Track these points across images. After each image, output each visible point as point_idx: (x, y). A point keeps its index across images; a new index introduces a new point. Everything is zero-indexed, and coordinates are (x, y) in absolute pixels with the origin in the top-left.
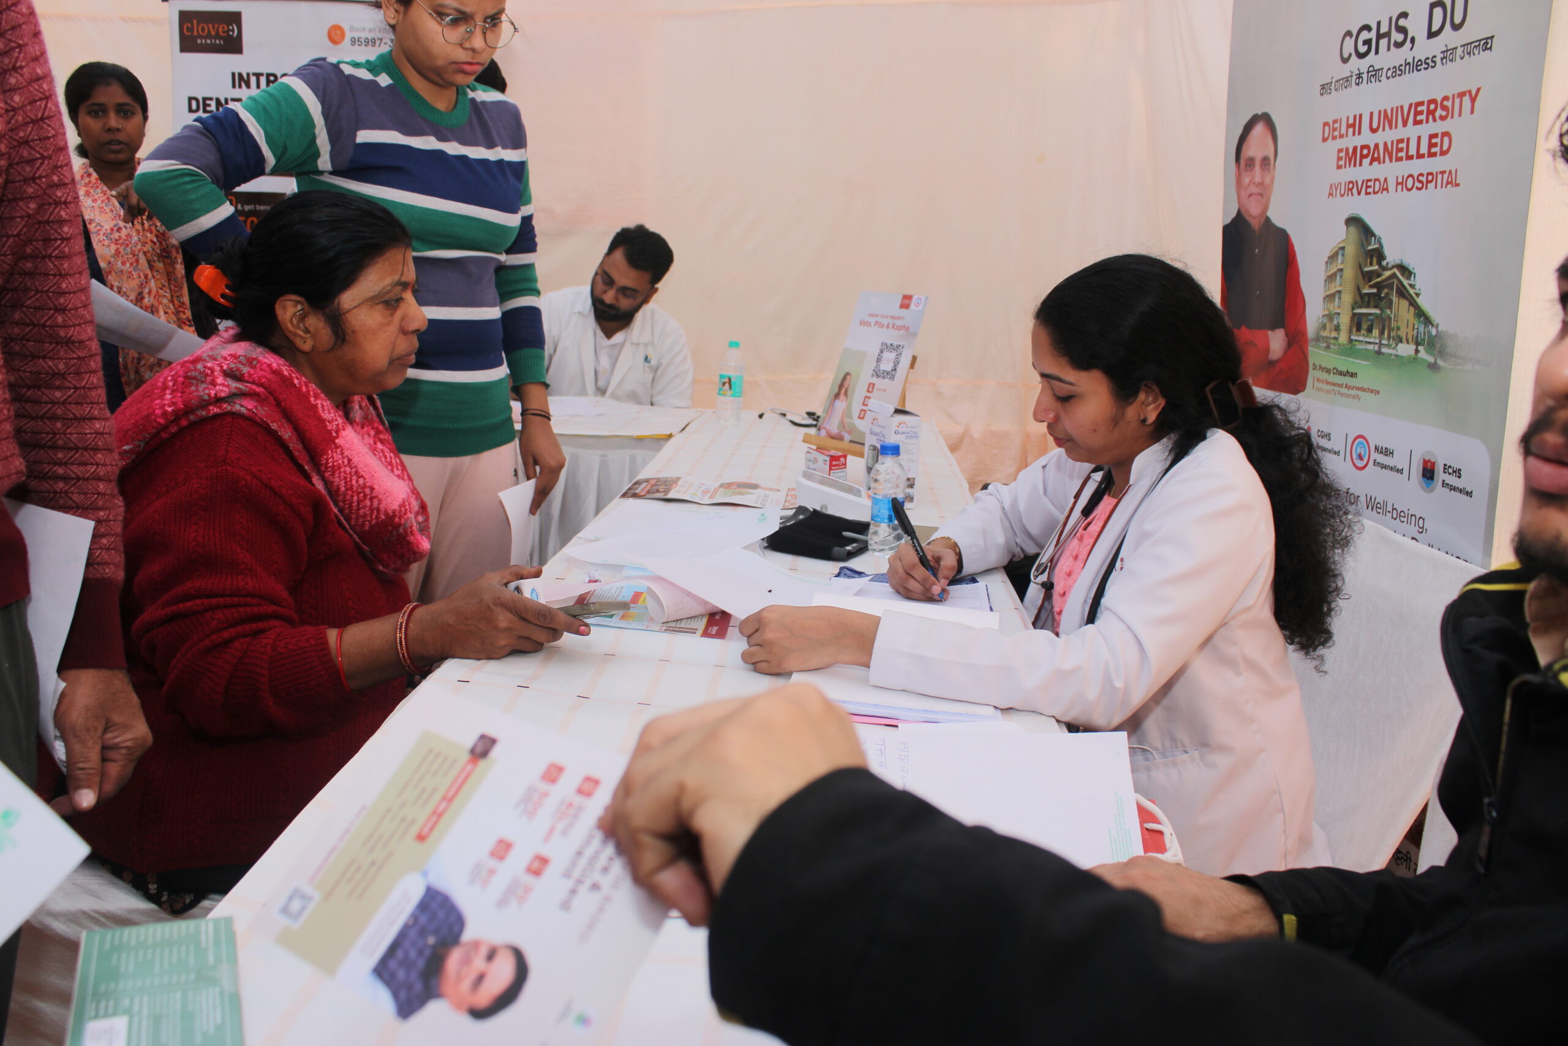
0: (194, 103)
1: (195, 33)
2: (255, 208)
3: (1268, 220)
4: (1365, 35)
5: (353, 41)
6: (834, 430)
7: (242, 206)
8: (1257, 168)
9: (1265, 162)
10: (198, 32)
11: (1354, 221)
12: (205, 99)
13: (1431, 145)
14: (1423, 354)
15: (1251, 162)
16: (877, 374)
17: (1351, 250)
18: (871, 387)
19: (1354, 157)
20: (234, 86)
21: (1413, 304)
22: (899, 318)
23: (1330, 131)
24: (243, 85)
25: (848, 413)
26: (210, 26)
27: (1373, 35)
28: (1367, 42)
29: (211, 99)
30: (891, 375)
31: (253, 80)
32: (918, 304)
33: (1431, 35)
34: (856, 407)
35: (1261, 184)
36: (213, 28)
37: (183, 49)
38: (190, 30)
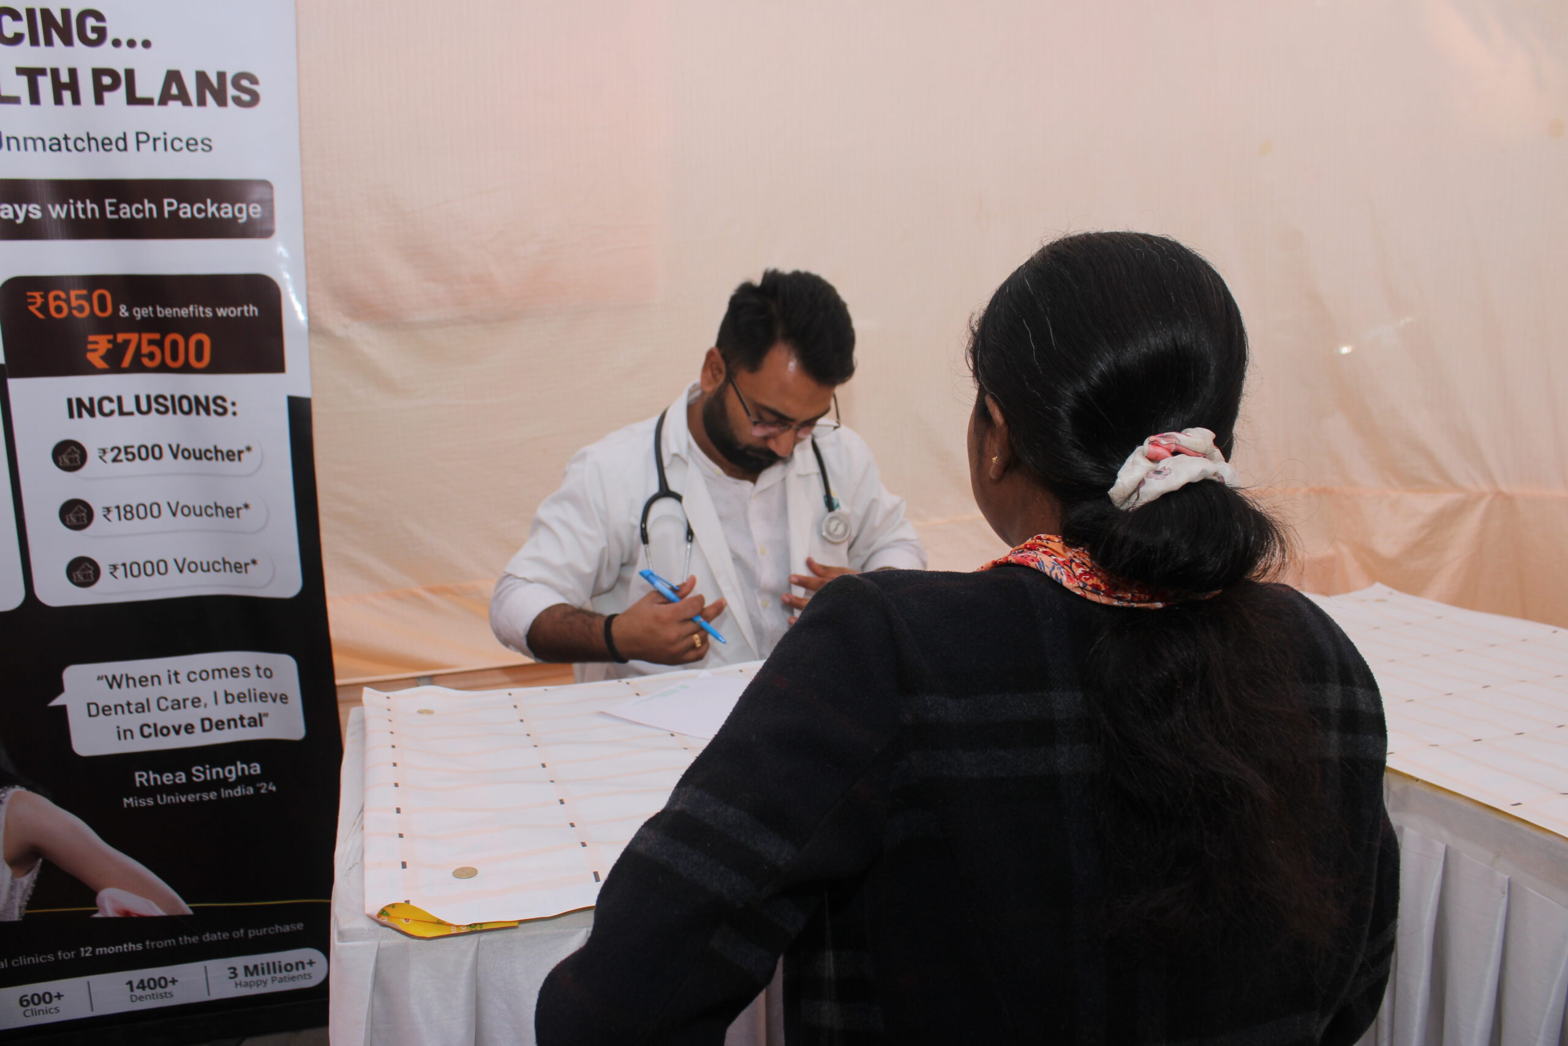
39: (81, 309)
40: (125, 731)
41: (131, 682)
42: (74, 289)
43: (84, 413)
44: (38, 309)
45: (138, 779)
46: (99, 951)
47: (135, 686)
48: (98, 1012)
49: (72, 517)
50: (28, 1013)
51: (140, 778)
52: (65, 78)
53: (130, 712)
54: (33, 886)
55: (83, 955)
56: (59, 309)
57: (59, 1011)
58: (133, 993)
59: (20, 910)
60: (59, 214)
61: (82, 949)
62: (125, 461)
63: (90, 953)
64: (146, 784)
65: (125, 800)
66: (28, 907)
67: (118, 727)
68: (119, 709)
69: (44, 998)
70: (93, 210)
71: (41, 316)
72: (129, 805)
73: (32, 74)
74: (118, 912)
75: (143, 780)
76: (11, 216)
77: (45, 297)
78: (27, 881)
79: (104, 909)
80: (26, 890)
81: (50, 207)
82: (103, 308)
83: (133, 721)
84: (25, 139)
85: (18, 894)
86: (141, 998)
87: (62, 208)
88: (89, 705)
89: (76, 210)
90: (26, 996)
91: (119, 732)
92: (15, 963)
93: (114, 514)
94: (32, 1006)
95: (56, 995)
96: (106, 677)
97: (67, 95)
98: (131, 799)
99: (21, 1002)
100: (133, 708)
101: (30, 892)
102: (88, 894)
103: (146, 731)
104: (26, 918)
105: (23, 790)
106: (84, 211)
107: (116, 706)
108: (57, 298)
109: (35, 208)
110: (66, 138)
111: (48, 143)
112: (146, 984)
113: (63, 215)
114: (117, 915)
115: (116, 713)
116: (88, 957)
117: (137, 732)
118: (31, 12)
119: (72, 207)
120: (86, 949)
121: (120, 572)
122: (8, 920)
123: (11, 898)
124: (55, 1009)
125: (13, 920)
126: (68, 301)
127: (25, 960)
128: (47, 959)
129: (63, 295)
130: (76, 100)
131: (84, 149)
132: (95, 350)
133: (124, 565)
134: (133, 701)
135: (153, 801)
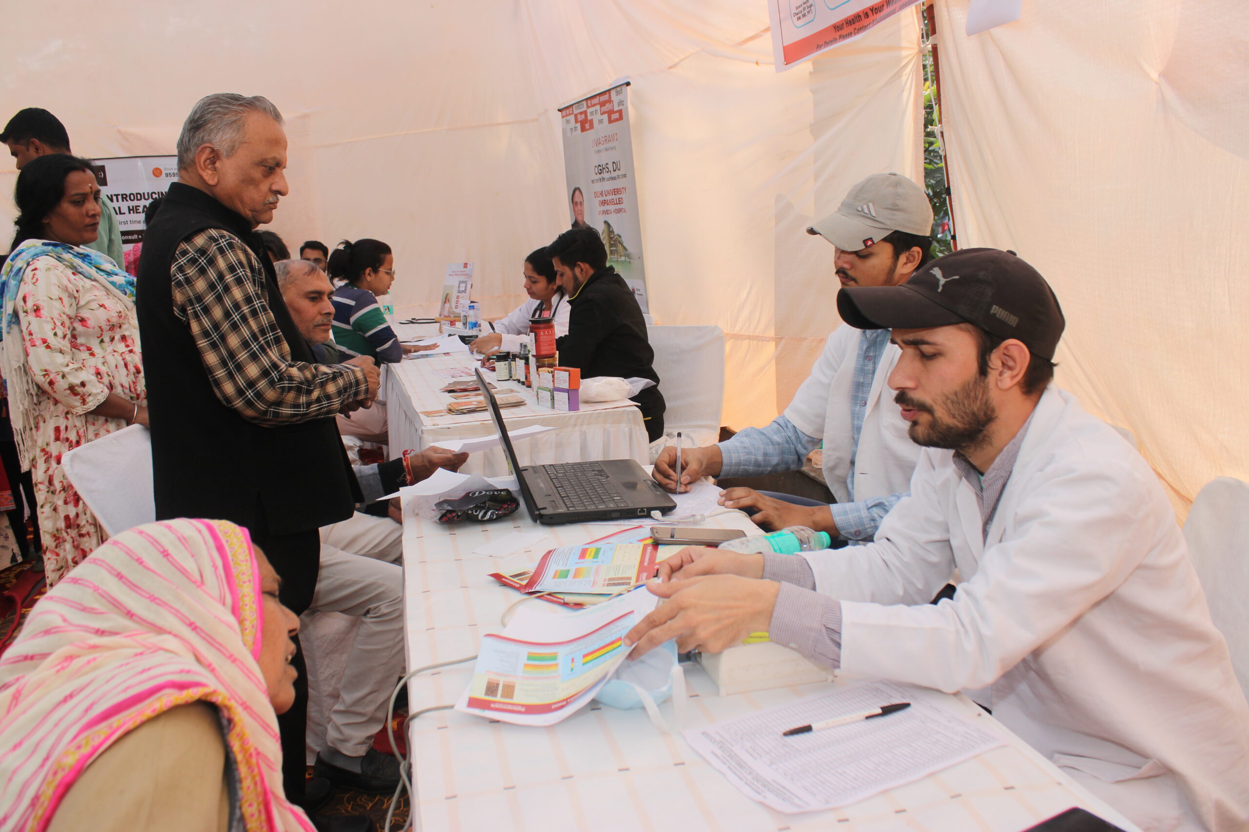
3: (584, 222)
4: (600, 168)
5: (167, 175)
6: (447, 314)
8: (579, 205)
9: (581, 203)
11: (606, 222)
13: (619, 201)
14: (627, 259)
15: (576, 203)
16: (459, 292)
17: (606, 231)
18: (458, 297)
19: (604, 203)
21: (622, 245)
22: (464, 271)
23: (596, 195)
25: (451, 307)
27: (601, 168)
28: (601, 170)
30: (465, 291)
31: (115, 198)
32: (470, 266)
33: (614, 171)
34: (454, 304)
35: (581, 210)
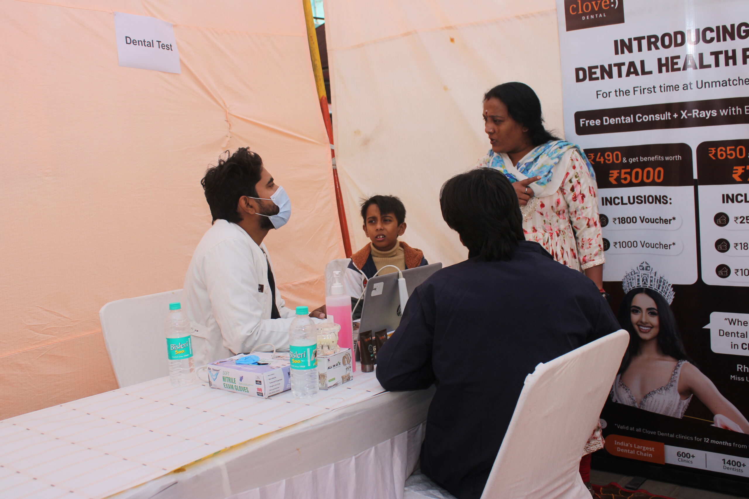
0: (581, 73)
1: (580, 12)
2: (639, 159)
7: (627, 159)
10: (582, 10)
12: (590, 68)
20: (617, 53)
24: (626, 50)
26: (594, 3)
29: (596, 67)
31: (635, 44)
36: (596, 4)
37: (569, 28)
38: (575, 10)
39: (731, 155)
40: (735, 345)
41: (740, 323)
42: (729, 146)
43: (729, 201)
44: (713, 155)
45: (738, 368)
46: (712, 441)
47: (741, 325)
48: (708, 469)
49: (720, 246)
50: (680, 460)
51: (739, 367)
52: (730, 54)
53: (738, 337)
54: (688, 405)
55: (705, 441)
56: (722, 155)
57: (692, 463)
58: (724, 465)
59: (681, 414)
60: (724, 114)
61: (705, 439)
62: (746, 223)
63: (708, 441)
64: (742, 371)
65: (731, 376)
66: (685, 414)
67: (732, 343)
68: (733, 334)
69: (687, 455)
70: (739, 111)
71: (714, 158)
72: (733, 379)
73: (716, 54)
74: (722, 425)
75: (741, 368)
76: (704, 116)
77: (716, 150)
78: (686, 402)
79: (717, 424)
80: (685, 406)
81: (720, 111)
82: (741, 154)
83: (739, 341)
84: (712, 82)
85: (682, 407)
86: (728, 468)
87: (726, 111)
88: (720, 330)
89: (732, 111)
90: (680, 452)
91: (732, 345)
92: (677, 437)
93: (739, 247)
94: (681, 457)
95: (692, 455)
96: (729, 319)
97: (731, 61)
98: (734, 376)
99: (678, 454)
100: (739, 335)
101: (686, 407)
102: (710, 415)
103: (744, 346)
104: (684, 418)
105: (689, 363)
106: (735, 111)
107: (732, 333)
108: (721, 150)
109: (714, 112)
110: (729, 80)
111: (721, 83)
112: (731, 463)
113: (726, 114)
114: (722, 428)
115: (732, 336)
116: (707, 443)
117: (740, 346)
118: (718, 28)
119: (730, 110)
120: (707, 439)
121: (740, 273)
122: (676, 417)
123: (679, 408)
124: (691, 461)
125: (678, 418)
126: (726, 151)
127: (681, 436)
128: (690, 438)
129: (724, 149)
130: (735, 63)
131: (737, 84)
132: (736, 173)
133: (742, 270)
134: (740, 332)
135: (744, 379)
